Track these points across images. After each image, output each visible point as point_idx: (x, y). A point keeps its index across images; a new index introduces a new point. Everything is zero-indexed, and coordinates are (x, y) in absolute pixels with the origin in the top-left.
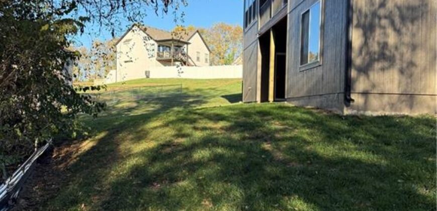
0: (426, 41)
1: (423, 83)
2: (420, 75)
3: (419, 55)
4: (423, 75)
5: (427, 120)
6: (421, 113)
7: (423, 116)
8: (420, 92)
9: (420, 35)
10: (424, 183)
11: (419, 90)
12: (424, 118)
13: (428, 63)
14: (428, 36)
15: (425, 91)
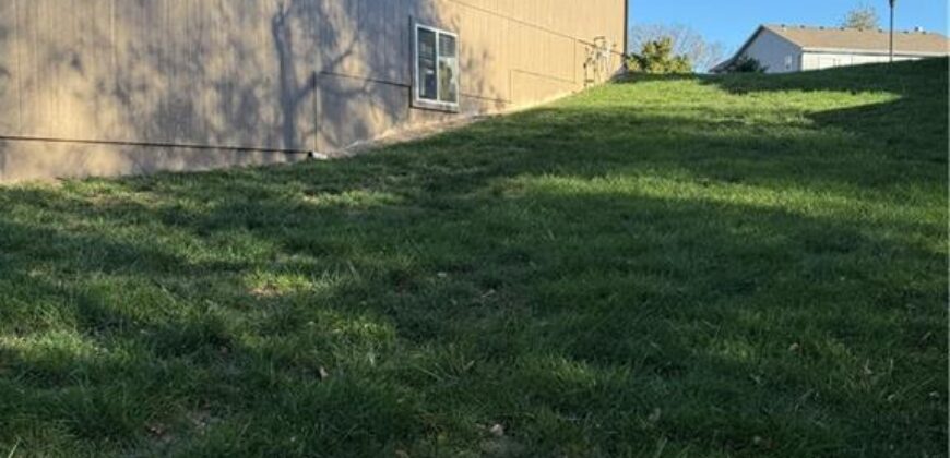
0: (27, 22)
1: (26, 113)
2: (18, 96)
3: (15, 51)
4: (26, 95)
5: (36, 193)
6: (24, 180)
7: (28, 184)
8: (20, 133)
9: (14, 6)
10: (16, 324)
11: (19, 128)
12: (29, 188)
13: (35, 70)
14: (32, 12)
15: (32, 132)
